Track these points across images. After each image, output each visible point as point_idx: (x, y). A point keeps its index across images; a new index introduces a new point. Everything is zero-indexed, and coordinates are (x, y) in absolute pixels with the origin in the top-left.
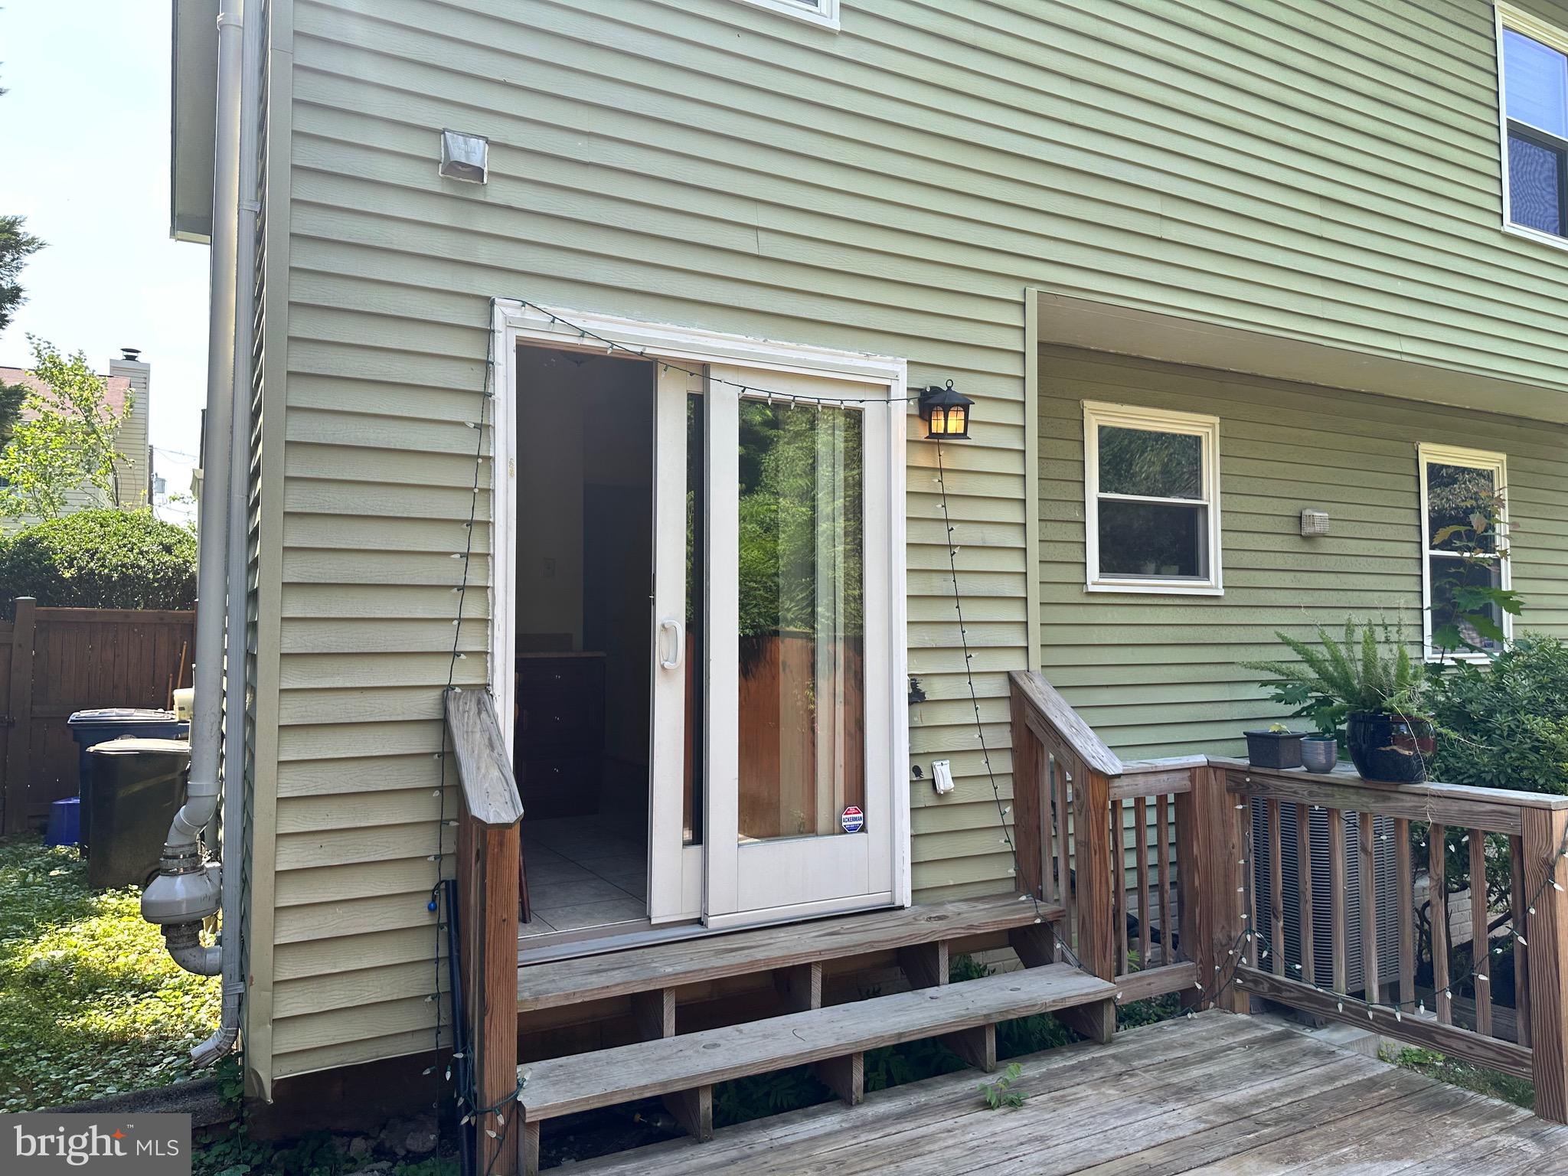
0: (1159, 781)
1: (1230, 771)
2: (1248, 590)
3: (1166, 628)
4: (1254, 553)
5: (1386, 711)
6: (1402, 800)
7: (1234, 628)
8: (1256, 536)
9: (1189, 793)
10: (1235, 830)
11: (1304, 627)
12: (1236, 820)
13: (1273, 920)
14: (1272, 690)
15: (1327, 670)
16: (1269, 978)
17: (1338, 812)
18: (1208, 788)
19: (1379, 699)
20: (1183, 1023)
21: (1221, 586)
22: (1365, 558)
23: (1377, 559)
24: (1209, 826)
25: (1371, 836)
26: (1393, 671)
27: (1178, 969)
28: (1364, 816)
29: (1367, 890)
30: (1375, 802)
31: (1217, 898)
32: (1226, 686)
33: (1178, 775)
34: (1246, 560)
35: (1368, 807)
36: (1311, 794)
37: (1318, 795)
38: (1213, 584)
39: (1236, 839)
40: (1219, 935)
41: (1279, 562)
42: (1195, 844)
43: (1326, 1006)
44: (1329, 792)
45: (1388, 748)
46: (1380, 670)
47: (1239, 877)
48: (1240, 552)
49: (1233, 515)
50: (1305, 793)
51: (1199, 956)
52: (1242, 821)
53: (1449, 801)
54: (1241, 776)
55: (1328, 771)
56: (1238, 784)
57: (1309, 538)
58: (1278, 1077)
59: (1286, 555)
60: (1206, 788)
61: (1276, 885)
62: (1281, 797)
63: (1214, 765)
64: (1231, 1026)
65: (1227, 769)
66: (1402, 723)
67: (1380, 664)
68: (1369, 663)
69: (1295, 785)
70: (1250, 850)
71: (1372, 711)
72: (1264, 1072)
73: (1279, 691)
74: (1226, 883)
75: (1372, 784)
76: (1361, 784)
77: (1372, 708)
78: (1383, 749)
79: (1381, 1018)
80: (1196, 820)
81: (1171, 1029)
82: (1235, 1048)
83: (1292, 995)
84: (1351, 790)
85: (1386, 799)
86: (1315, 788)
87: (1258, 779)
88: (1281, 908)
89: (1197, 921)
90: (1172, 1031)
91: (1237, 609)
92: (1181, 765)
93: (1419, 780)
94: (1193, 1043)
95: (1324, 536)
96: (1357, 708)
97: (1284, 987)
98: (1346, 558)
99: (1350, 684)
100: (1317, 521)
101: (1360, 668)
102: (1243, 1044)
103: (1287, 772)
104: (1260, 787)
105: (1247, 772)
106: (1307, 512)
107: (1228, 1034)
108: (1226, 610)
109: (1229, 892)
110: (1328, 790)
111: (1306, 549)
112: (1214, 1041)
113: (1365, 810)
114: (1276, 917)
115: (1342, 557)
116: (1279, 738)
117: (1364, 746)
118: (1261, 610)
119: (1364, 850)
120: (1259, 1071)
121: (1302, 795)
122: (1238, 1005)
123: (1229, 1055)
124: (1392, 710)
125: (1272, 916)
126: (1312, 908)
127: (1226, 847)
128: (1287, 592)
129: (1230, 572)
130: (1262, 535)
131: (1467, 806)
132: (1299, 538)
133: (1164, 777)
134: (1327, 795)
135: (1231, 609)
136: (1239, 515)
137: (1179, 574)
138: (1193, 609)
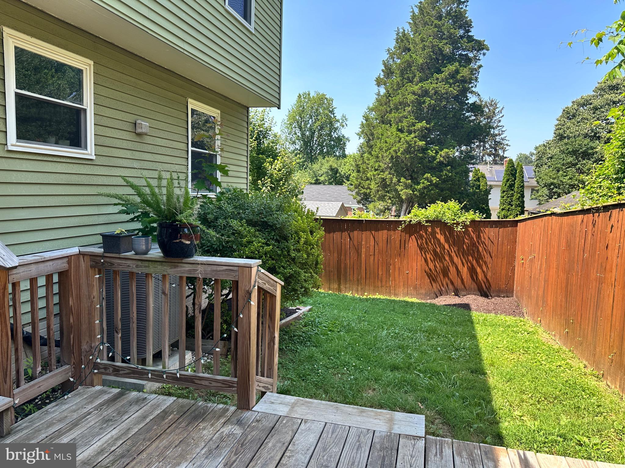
0: (47, 266)
1: (93, 256)
2: (108, 158)
3: (61, 175)
4: (112, 139)
5: (178, 222)
6: (184, 267)
7: (100, 177)
8: (113, 130)
9: (67, 271)
10: (95, 288)
11: (136, 178)
12: (96, 284)
13: (115, 334)
14: (120, 208)
15: (148, 199)
16: (113, 365)
17: (151, 274)
18: (79, 266)
19: (174, 215)
20: (61, 403)
21: (93, 154)
22: (165, 148)
23: (170, 149)
24: (79, 288)
25: (167, 286)
26: (182, 200)
27: (59, 372)
28: (164, 276)
29: (165, 313)
30: (170, 269)
31: (84, 326)
32: (96, 206)
33: (60, 262)
34: (108, 142)
35: (166, 271)
36: (137, 266)
37: (141, 267)
38: (89, 152)
39: (95, 293)
40: (85, 347)
41: (125, 145)
42: (70, 299)
43: (143, 375)
44: (147, 265)
45: (178, 241)
46: (175, 200)
47: (97, 314)
48: (104, 137)
49: (101, 117)
50: (134, 266)
51: (73, 360)
52: (99, 283)
53: (207, 266)
54: (98, 258)
55: (146, 253)
56: (97, 263)
57: (139, 135)
58: (115, 426)
59: (128, 141)
60: (78, 267)
61: (117, 316)
62: (120, 268)
63: (82, 253)
64: (90, 397)
65: (90, 255)
66: (185, 228)
67: (175, 196)
68: (170, 196)
69: (129, 262)
70: (103, 298)
71: (171, 221)
72: (107, 425)
73: (124, 208)
74: (89, 318)
75: (169, 259)
76: (164, 260)
77: (170, 220)
78: (175, 241)
79: (169, 376)
80: (72, 285)
81: (53, 409)
82: (92, 412)
83: (125, 372)
84: (158, 263)
85: (176, 267)
86: (139, 263)
87: (108, 260)
88: (120, 328)
89: (72, 342)
90: (54, 411)
91: (102, 167)
92: (62, 255)
93: (191, 256)
94: (66, 417)
95: (146, 134)
96: (163, 220)
97: (121, 369)
98: (157, 146)
99: (160, 207)
100: (143, 126)
101: (165, 198)
102: (96, 408)
103: (124, 255)
104: (109, 264)
105: (103, 257)
106: (139, 122)
107: (88, 403)
108: (96, 167)
109: (91, 323)
110: (146, 264)
111: (138, 139)
112: (79, 411)
113: (165, 273)
114: (117, 332)
115: (154, 146)
116: (120, 237)
117: (166, 240)
118: (115, 168)
119: (164, 293)
120: (105, 425)
121: (133, 267)
122: (95, 382)
123: (87, 419)
124: (180, 221)
125: (115, 331)
126: (136, 326)
127: (89, 298)
128: (128, 160)
129: (98, 147)
130: (116, 130)
131: (215, 268)
132: (134, 134)
133: (51, 263)
134: (145, 267)
135: (99, 167)
136: (104, 117)
137: (70, 146)
138: (78, 165)
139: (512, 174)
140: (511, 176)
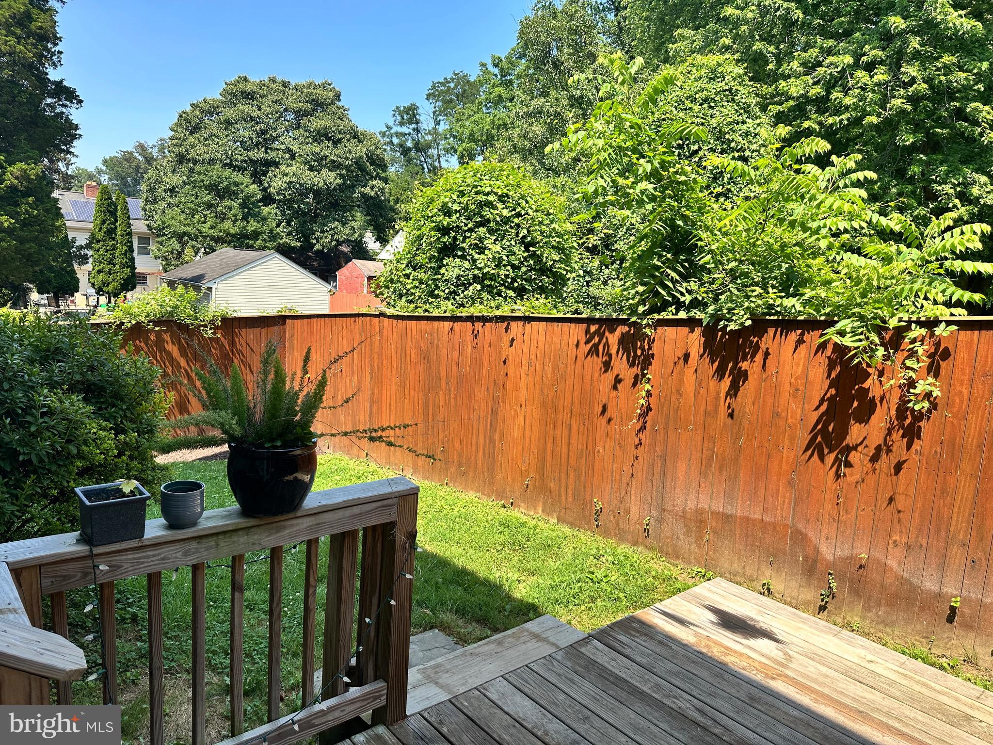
1: (52, 564)
30: (267, 536)
36: (187, 553)
44: (212, 543)
85: (280, 529)
121: (176, 557)
139: (109, 211)
140: (108, 216)
